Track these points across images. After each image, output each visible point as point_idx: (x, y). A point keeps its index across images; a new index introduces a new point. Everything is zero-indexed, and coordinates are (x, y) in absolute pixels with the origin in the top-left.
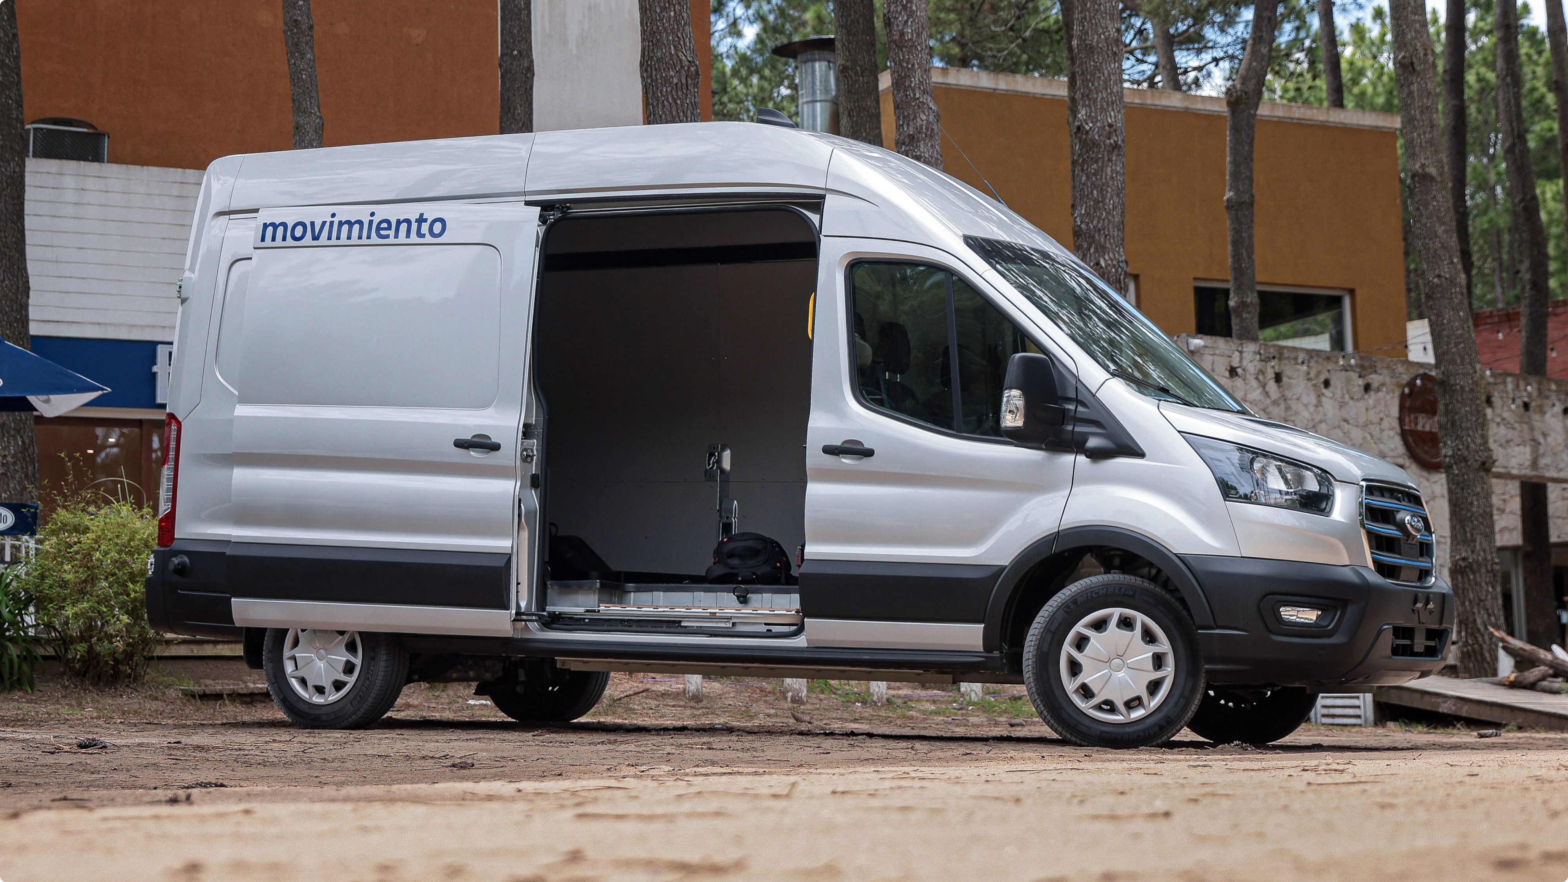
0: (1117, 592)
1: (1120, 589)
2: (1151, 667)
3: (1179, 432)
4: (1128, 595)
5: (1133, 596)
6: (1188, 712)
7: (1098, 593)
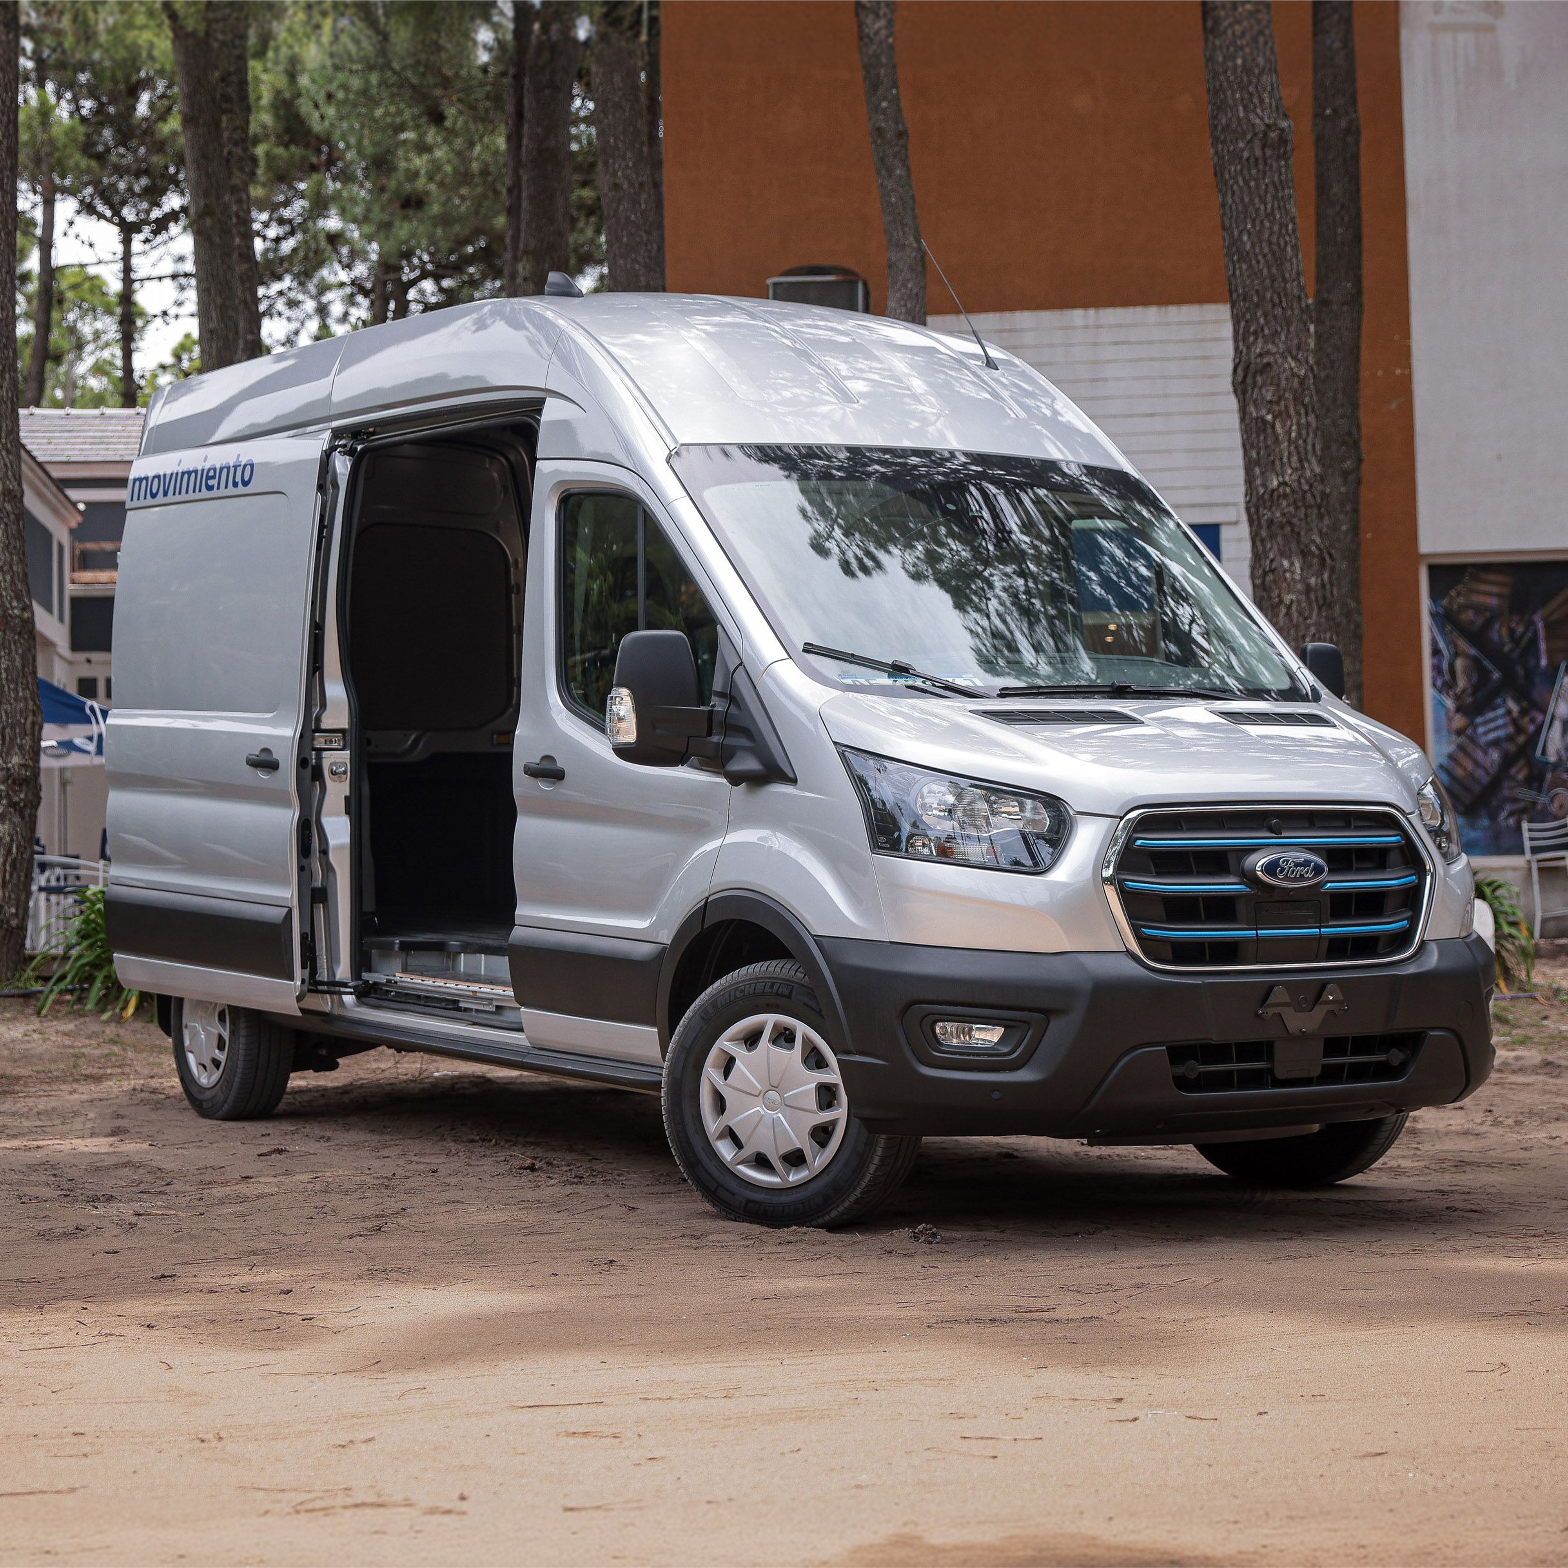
0: (767, 990)
1: (772, 987)
2: (814, 1106)
3: (835, 743)
4: (782, 995)
5: (789, 996)
6: (864, 1176)
7: (743, 991)
